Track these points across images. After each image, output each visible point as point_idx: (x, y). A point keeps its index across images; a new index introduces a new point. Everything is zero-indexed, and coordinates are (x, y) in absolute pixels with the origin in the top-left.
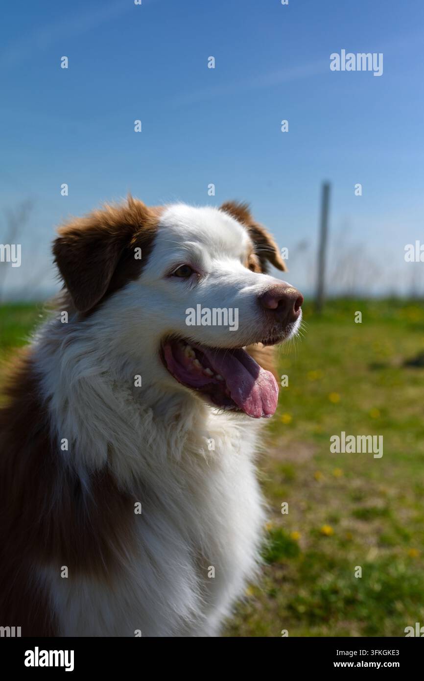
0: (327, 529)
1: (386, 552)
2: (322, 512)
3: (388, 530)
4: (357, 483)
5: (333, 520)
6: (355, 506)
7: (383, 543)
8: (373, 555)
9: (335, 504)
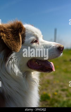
0: (56, 93)
1: (68, 98)
2: (55, 90)
3: (68, 94)
4: (62, 84)
5: (57, 91)
6: (61, 89)
7: (67, 96)
8: (65, 99)
9: (57, 88)
